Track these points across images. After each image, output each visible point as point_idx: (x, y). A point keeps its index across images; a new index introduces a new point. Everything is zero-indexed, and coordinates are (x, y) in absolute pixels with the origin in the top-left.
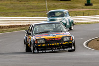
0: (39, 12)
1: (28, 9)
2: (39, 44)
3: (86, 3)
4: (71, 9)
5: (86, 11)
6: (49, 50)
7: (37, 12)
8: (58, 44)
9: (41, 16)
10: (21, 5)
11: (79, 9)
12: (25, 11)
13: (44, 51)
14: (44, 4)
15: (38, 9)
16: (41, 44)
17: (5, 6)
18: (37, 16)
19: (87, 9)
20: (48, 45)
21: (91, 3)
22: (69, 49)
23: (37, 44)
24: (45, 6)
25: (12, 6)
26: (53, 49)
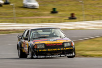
2: (39, 49)
6: (49, 55)
8: (59, 49)
13: (44, 57)
15: (6, 15)
16: (41, 49)
20: (49, 50)
22: (69, 55)
26: (53, 55)
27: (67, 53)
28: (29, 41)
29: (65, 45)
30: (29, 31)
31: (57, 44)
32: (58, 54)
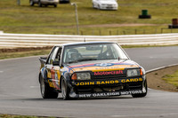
0: (65, 26)
1: (47, 22)
2: (80, 81)
3: (141, 14)
4: (117, 23)
5: (141, 27)
6: (100, 93)
7: (61, 26)
8: (117, 81)
9: (68, 33)
10: (38, 16)
11: (130, 23)
12: (43, 24)
14: (73, 15)
16: (84, 81)
17: (12, 16)
18: (62, 33)
19: (142, 24)
20: (98, 83)
21: (148, 13)
22: (137, 92)
23: (77, 81)
24: (75, 17)
25: (22, 16)
26: (106, 92)
27: (132, 89)
28: (62, 66)
29: (129, 74)
30: (60, 49)
31: (113, 71)
32: (116, 91)
